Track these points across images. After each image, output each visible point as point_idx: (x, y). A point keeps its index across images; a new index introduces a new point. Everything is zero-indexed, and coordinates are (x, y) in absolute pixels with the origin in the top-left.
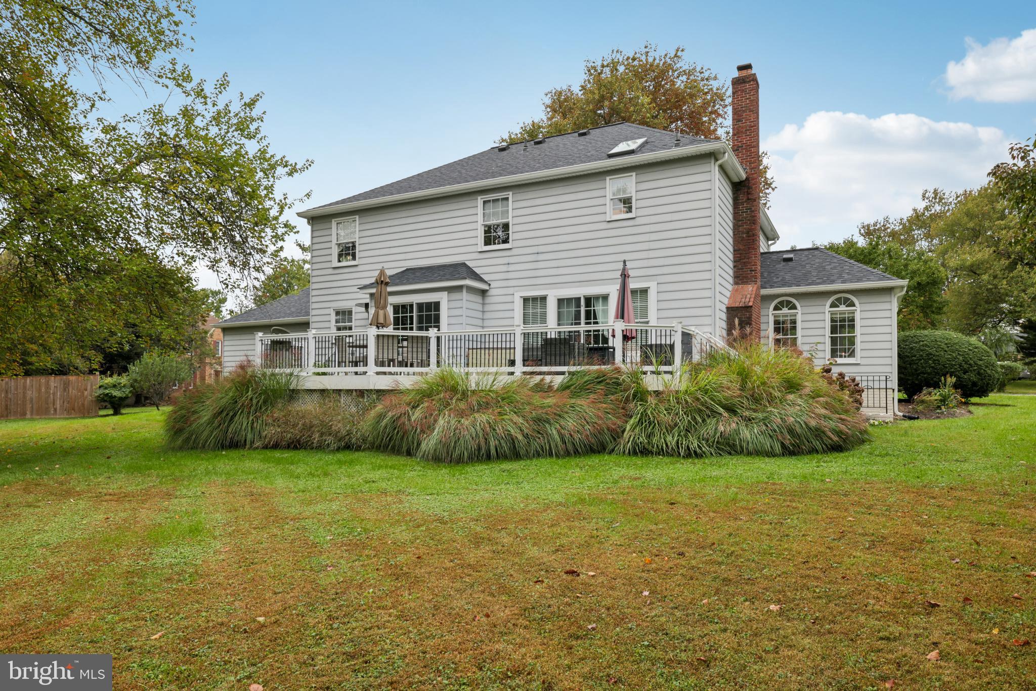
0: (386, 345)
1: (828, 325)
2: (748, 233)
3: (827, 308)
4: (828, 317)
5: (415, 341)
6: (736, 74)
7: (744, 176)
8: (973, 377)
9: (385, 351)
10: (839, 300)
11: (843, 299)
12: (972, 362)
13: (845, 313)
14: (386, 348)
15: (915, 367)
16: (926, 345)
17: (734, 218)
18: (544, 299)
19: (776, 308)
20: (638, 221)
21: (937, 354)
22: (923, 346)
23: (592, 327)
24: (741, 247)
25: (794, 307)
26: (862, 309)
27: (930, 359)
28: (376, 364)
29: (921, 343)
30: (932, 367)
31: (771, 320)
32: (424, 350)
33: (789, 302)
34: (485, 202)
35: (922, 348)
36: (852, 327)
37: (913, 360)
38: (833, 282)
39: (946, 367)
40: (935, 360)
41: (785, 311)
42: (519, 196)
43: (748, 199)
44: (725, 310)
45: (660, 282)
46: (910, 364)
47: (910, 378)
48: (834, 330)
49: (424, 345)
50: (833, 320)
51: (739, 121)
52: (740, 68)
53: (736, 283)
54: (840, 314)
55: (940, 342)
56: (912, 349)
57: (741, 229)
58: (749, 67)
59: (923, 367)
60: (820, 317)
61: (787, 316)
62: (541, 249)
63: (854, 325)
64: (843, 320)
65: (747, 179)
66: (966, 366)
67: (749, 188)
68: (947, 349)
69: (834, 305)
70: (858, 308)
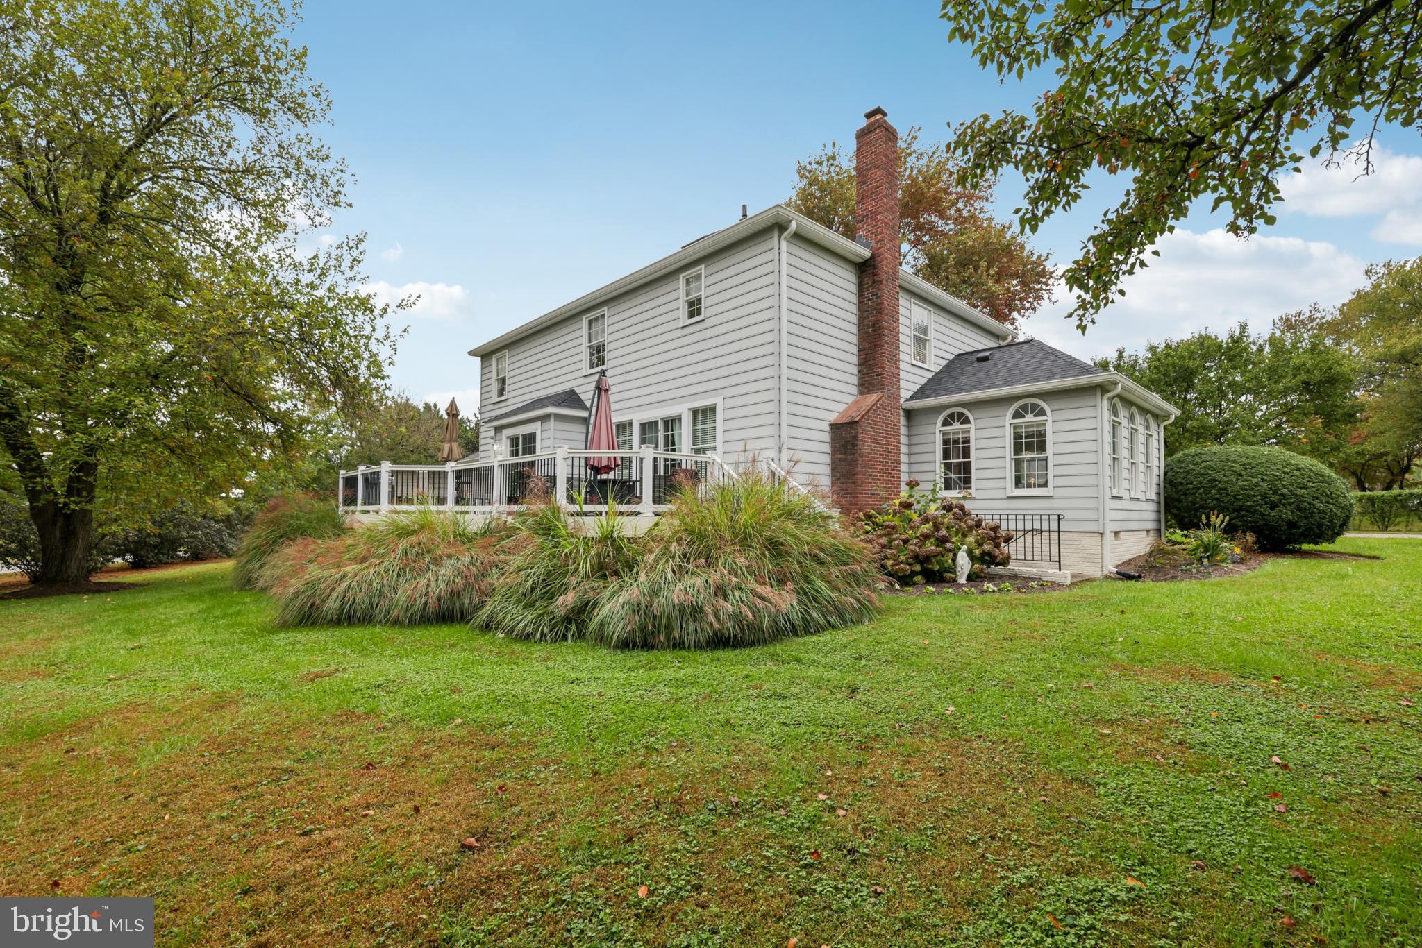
0: (405, 481)
1: (1009, 442)
2: (874, 326)
3: (1008, 419)
4: (1009, 433)
5: (437, 476)
6: (863, 123)
7: (869, 254)
8: (1287, 514)
9: (405, 488)
10: (1024, 408)
11: (1027, 405)
12: (1285, 491)
13: (1033, 426)
14: (405, 484)
15: (1190, 499)
16: (1210, 467)
17: (859, 310)
18: (630, 424)
19: (945, 423)
20: (708, 323)
21: (1225, 479)
22: (1205, 468)
23: (670, 456)
24: (867, 345)
25: (967, 421)
26: (1055, 419)
27: (1213, 487)
28: (391, 502)
29: (1203, 464)
30: (1217, 499)
31: (939, 439)
32: (442, 486)
33: (961, 415)
34: (590, 322)
35: (1202, 471)
36: (1042, 447)
37: (1188, 489)
38: (1014, 382)
39: (1239, 500)
40: (1221, 489)
41: (957, 426)
42: (613, 311)
43: (874, 282)
44: (828, 428)
45: (726, 396)
46: (1185, 495)
47: (1186, 515)
48: (1018, 449)
49: (442, 481)
50: (1017, 436)
51: (864, 183)
52: (868, 116)
53: (861, 393)
54: (1027, 427)
55: (1235, 462)
56: (1188, 472)
57: (866, 322)
58: (879, 111)
59: (1202, 499)
60: (997, 432)
61: (958, 433)
62: (629, 367)
63: (1044, 442)
64: (1029, 436)
65: (873, 256)
66: (1274, 498)
67: (875, 267)
68: (1243, 473)
69: (1017, 415)
70: (1049, 418)
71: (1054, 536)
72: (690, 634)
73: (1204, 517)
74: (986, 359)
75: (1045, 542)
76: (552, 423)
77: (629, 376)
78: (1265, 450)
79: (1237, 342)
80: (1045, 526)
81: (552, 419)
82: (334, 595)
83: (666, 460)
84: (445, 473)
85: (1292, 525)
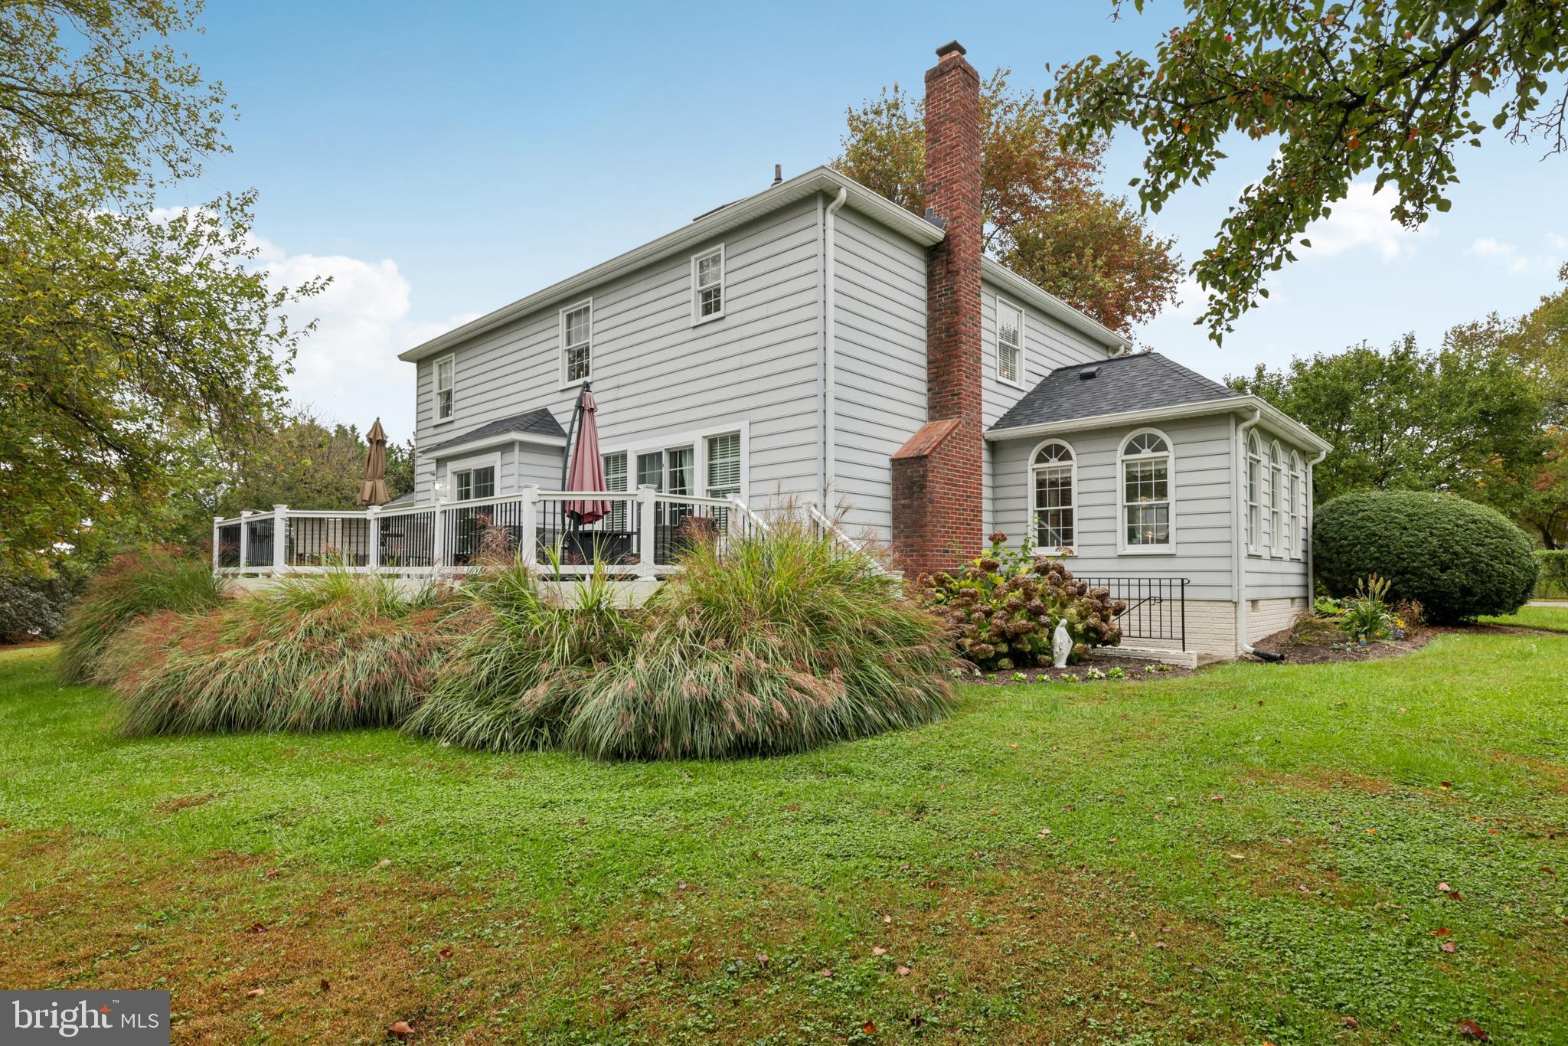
0: (309, 532)
1: (1121, 484)
2: (948, 330)
3: (1120, 455)
4: (1120, 473)
5: (354, 525)
7: (943, 236)
8: (1460, 577)
9: (309, 542)
10: (1140, 440)
11: (1143, 437)
12: (1458, 548)
13: (1150, 464)
14: (309, 537)
15: (1344, 559)
16: (1369, 519)
17: (930, 307)
18: (624, 456)
19: (1040, 459)
20: (729, 322)
21: (1387, 533)
22: (1362, 519)
23: (678, 499)
24: (939, 356)
25: (1067, 456)
26: (1178, 455)
27: (1372, 544)
28: (289, 561)
29: (1361, 514)
30: (1377, 558)
31: (1032, 480)
32: (361, 539)
33: (1059, 448)
34: (569, 317)
35: (1360, 523)
36: (1162, 491)
37: (1342, 546)
38: (1127, 407)
39: (1404, 559)
40: (1382, 546)
41: (1054, 463)
42: (601, 302)
43: (949, 272)
44: (888, 465)
45: (752, 420)
46: (1338, 553)
47: (1339, 578)
48: (1131, 494)
49: (361, 532)
50: (1131, 477)
51: (935, 141)
52: (942, 54)
53: (932, 418)
54: (1143, 465)
55: (1398, 511)
56: (1342, 525)
57: (938, 324)
58: (955, 48)
59: (1358, 559)
60: (1105, 471)
61: (1056, 472)
62: (622, 380)
63: (1165, 485)
64: (1146, 476)
65: (947, 237)
66: (1445, 557)
67: (949, 253)
68: (1408, 525)
69: (1130, 449)
70: (1171, 453)
71: (1177, 606)
72: (704, 740)
73: (1360, 582)
74: (1091, 376)
75: (1166, 614)
76: (516, 455)
77: (623, 392)
78: (1434, 497)
79: (1402, 359)
80: (1165, 595)
81: (517, 448)
82: (207, 692)
83: (672, 505)
84: (366, 522)
85: (1466, 591)
